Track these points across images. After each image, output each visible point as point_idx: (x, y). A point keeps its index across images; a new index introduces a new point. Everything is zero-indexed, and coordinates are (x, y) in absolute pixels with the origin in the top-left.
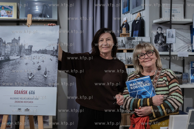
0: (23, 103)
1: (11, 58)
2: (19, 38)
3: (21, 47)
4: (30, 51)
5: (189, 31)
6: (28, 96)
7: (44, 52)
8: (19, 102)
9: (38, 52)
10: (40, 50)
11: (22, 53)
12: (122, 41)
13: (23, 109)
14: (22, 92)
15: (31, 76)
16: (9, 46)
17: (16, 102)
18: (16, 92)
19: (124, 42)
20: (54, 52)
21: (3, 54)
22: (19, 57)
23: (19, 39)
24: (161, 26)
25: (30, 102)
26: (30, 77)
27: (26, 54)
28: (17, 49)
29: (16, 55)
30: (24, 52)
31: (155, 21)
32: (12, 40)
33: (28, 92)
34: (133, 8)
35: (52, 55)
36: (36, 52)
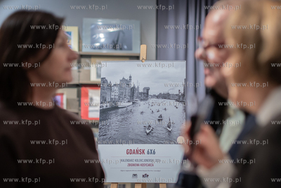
0: (140, 167)
1: (120, 104)
2: (130, 77)
3: (133, 90)
4: (146, 95)
6: (146, 156)
7: (166, 96)
8: (134, 165)
9: (158, 97)
10: (161, 94)
11: (135, 98)
13: (140, 175)
14: (137, 152)
15: (148, 129)
16: (116, 88)
17: (129, 165)
18: (129, 152)
20: (180, 97)
21: (108, 99)
22: (131, 103)
23: (130, 79)
25: (149, 165)
26: (148, 131)
27: (141, 100)
28: (128, 92)
29: (127, 100)
30: (138, 97)
32: (121, 81)
33: (146, 152)
35: (177, 101)
36: (154, 96)
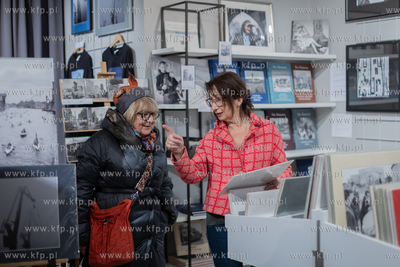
4: (1, 103)
5: (207, 69)
7: (30, 105)
9: (18, 106)
10: (22, 102)
12: (102, 86)
15: (8, 148)
19: (105, 88)
20: (47, 105)
24: (164, 60)
26: (8, 151)
31: (155, 52)
34: (104, 24)
35: (44, 110)
36: (13, 105)
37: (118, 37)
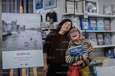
0: (24, 60)
1: (12, 33)
2: (16, 20)
3: (18, 26)
4: (24, 28)
6: (26, 56)
7: (33, 29)
8: (20, 60)
9: (29, 29)
10: (30, 28)
11: (19, 30)
13: (24, 64)
14: (22, 54)
15: (26, 44)
16: (10, 26)
17: (19, 60)
18: (18, 54)
20: (39, 29)
21: (6, 30)
22: (17, 32)
23: (16, 22)
25: (28, 60)
26: (26, 45)
27: (22, 31)
29: (15, 31)
30: (20, 30)
31: (64, 14)
32: (12, 22)
33: (26, 54)
35: (38, 31)
36: (28, 29)
37: (51, 9)
